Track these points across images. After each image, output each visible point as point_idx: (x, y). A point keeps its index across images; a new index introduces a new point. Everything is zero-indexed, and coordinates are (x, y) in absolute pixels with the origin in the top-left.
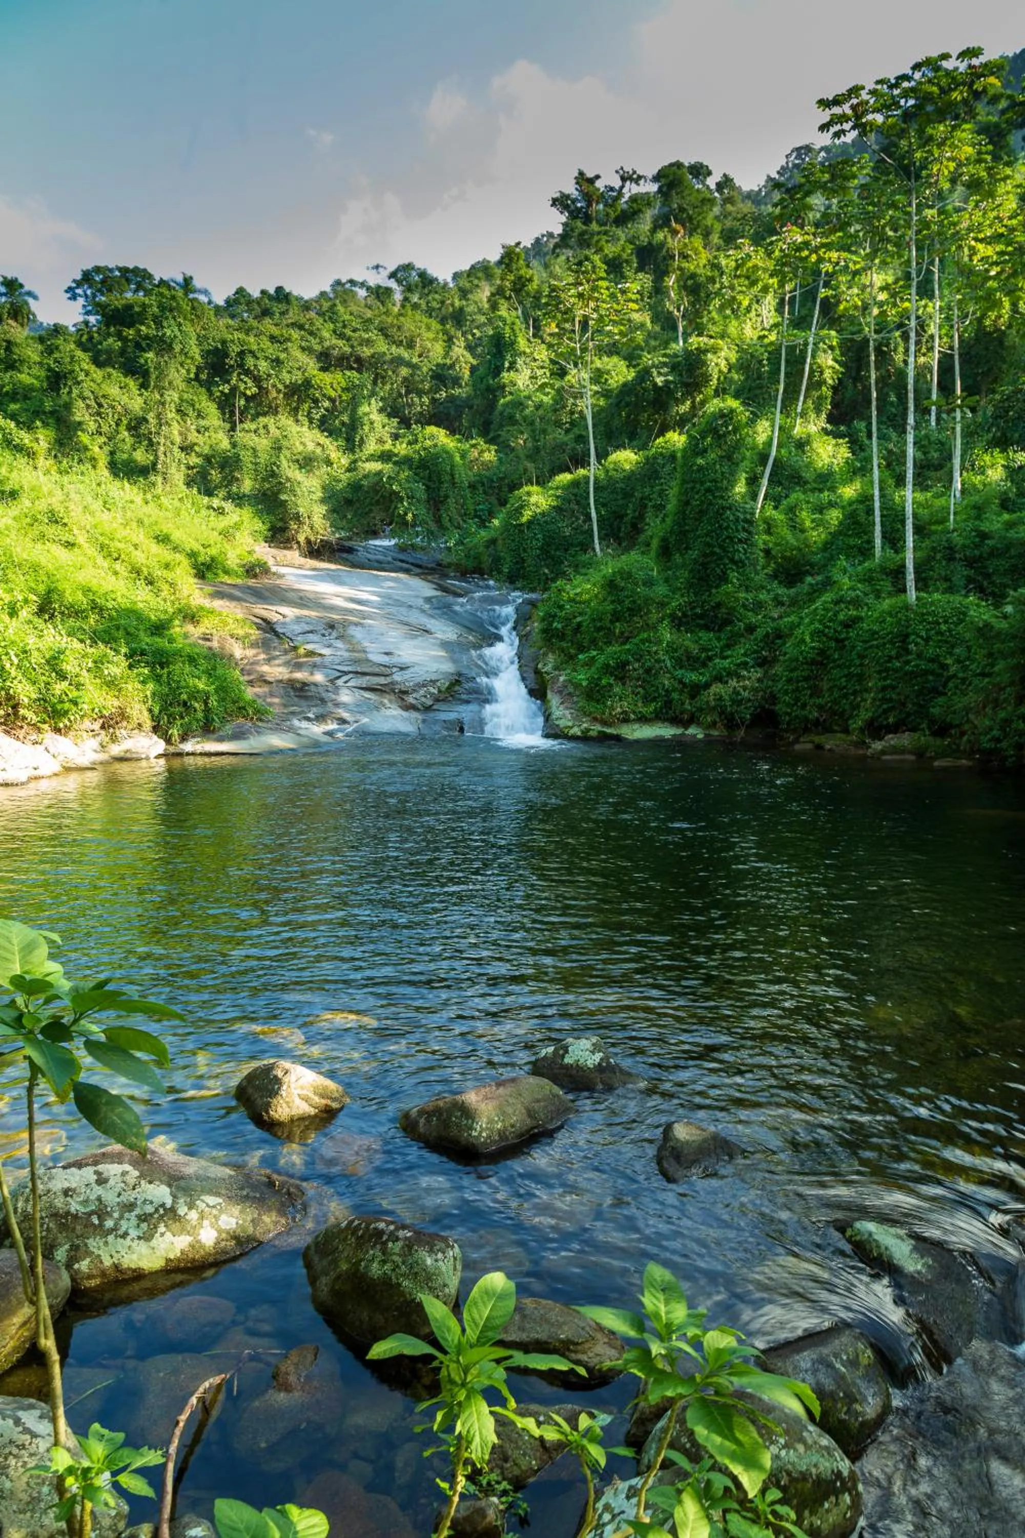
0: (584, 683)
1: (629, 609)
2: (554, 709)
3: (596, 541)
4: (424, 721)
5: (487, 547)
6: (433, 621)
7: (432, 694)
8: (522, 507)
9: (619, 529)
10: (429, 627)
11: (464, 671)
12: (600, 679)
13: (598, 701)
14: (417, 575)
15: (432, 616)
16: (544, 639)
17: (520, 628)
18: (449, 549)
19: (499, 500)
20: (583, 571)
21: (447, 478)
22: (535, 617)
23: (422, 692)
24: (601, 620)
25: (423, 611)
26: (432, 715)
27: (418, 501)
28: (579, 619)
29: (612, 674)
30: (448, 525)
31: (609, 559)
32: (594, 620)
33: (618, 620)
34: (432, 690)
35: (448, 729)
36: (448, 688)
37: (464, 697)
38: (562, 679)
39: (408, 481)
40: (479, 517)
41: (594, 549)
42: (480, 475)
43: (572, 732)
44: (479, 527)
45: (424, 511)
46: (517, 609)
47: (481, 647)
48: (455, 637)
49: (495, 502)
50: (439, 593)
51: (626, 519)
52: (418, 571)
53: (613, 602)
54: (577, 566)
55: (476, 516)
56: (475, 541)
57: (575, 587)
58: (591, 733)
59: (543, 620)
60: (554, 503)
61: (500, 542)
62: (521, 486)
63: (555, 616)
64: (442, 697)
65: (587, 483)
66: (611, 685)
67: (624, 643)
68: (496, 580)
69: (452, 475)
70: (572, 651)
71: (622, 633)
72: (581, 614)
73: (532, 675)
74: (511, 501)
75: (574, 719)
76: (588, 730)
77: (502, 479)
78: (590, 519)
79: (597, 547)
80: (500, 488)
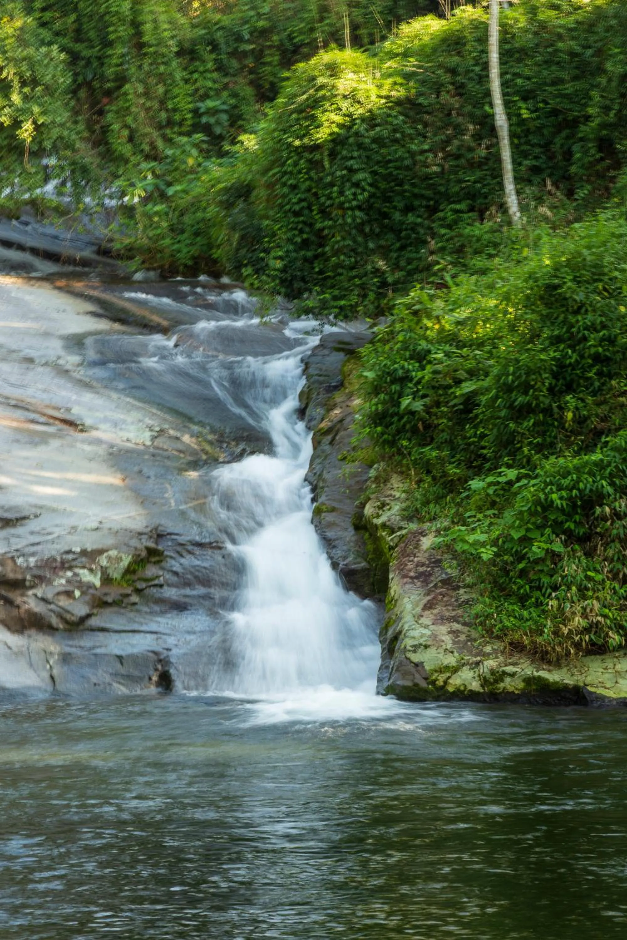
0: (487, 554)
1: (597, 358)
2: (408, 621)
3: (510, 187)
4: (66, 658)
5: (228, 205)
6: (88, 397)
7: (86, 588)
8: (316, 103)
9: (568, 155)
10: (77, 412)
11: (170, 525)
12: (526, 540)
13: (523, 600)
14: (48, 278)
15: (85, 385)
16: (377, 440)
17: (316, 411)
18: (129, 211)
19: (255, 84)
20: (478, 262)
21: (124, 31)
22: (354, 384)
23: (60, 582)
24: (526, 388)
25: (63, 372)
26: (87, 641)
27: (49, 90)
28: (468, 387)
29: (558, 528)
30: (126, 149)
31: (544, 230)
32: (508, 389)
33: (569, 388)
34: (86, 576)
35: (130, 679)
36: (129, 571)
37: (171, 593)
38: (427, 542)
39: (21, 41)
40: (207, 129)
41: (503, 208)
42: (206, 24)
43: (456, 681)
44: (206, 154)
45: (63, 116)
46: (306, 363)
47: (214, 462)
48: (146, 437)
49: (248, 91)
50: (103, 325)
51: (584, 130)
52: (49, 267)
53: (556, 341)
54: (460, 251)
55: (197, 127)
56: (198, 189)
57: (456, 305)
58: (508, 684)
59: (376, 390)
60: (399, 93)
61: (261, 193)
62: (313, 50)
63: (405, 379)
64: (113, 594)
65: (483, 40)
66: (555, 557)
67: (588, 448)
68: (252, 290)
69: (136, 25)
70: (453, 470)
71: (581, 421)
72: (472, 374)
73: (350, 534)
74: (289, 88)
75: (462, 647)
76: (499, 676)
77: (264, 33)
78: (493, 131)
79: (512, 201)
80: (259, 55)
